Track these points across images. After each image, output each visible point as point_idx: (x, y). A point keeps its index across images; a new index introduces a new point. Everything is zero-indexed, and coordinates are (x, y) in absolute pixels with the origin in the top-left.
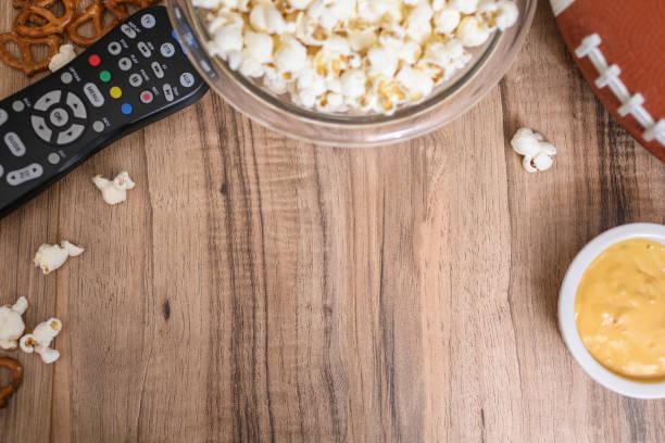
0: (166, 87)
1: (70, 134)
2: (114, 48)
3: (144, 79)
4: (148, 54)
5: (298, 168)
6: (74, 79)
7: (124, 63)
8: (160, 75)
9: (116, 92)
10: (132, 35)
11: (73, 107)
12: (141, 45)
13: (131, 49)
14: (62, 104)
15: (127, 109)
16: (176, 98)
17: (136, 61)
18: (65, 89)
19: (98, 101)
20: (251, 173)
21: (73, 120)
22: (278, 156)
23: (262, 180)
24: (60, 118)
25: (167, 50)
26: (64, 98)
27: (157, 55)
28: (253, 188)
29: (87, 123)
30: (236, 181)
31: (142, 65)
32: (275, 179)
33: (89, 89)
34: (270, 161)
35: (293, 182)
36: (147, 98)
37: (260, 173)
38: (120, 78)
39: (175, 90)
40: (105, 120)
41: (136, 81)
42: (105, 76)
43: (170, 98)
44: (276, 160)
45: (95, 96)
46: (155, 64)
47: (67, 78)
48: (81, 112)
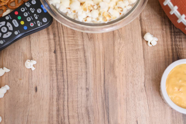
0: (38, 22)
1: (7, 35)
2: (23, 9)
3: (31, 19)
4: (33, 12)
5: (78, 45)
6: (10, 18)
7: (26, 14)
8: (36, 18)
9: (22, 23)
10: (28, 6)
11: (9, 27)
12: (31, 9)
13: (28, 10)
14: (5, 26)
15: (25, 28)
16: (41, 25)
17: (29, 14)
18: (7, 21)
19: (17, 25)
20: (63, 47)
21: (8, 30)
22: (72, 42)
23: (67, 49)
24: (4, 30)
25: (39, 11)
26: (6, 24)
27: (36, 12)
28: (64, 51)
29: (13, 32)
30: (59, 49)
31: (31, 15)
32: (71, 49)
33: (14, 21)
34: (69, 43)
35: (76, 50)
36: (32, 25)
37: (66, 47)
38: (24, 19)
39: (41, 23)
40: (18, 31)
41: (29, 20)
42: (19, 18)
43: (39, 25)
44: (71, 43)
45: (16, 24)
46: (35, 15)
47: (7, 18)
48: (11, 28)
